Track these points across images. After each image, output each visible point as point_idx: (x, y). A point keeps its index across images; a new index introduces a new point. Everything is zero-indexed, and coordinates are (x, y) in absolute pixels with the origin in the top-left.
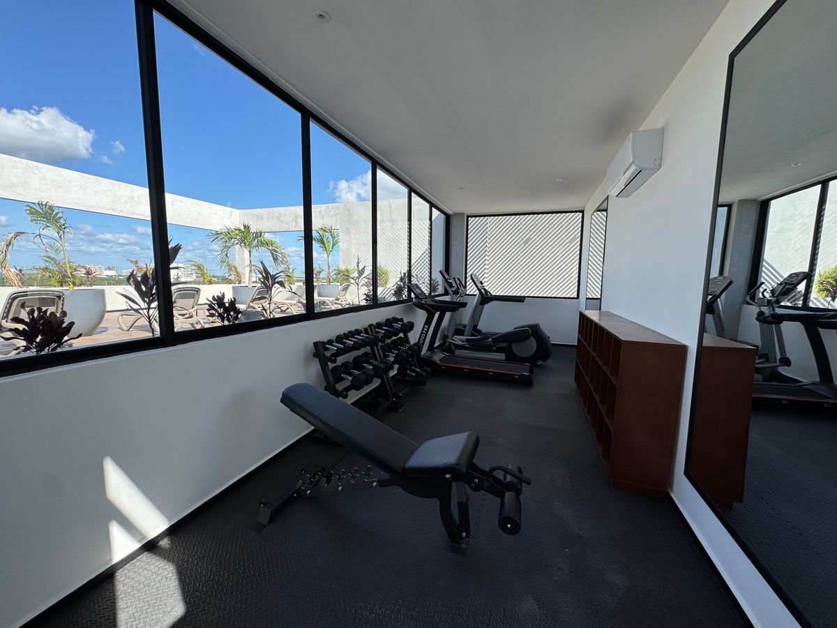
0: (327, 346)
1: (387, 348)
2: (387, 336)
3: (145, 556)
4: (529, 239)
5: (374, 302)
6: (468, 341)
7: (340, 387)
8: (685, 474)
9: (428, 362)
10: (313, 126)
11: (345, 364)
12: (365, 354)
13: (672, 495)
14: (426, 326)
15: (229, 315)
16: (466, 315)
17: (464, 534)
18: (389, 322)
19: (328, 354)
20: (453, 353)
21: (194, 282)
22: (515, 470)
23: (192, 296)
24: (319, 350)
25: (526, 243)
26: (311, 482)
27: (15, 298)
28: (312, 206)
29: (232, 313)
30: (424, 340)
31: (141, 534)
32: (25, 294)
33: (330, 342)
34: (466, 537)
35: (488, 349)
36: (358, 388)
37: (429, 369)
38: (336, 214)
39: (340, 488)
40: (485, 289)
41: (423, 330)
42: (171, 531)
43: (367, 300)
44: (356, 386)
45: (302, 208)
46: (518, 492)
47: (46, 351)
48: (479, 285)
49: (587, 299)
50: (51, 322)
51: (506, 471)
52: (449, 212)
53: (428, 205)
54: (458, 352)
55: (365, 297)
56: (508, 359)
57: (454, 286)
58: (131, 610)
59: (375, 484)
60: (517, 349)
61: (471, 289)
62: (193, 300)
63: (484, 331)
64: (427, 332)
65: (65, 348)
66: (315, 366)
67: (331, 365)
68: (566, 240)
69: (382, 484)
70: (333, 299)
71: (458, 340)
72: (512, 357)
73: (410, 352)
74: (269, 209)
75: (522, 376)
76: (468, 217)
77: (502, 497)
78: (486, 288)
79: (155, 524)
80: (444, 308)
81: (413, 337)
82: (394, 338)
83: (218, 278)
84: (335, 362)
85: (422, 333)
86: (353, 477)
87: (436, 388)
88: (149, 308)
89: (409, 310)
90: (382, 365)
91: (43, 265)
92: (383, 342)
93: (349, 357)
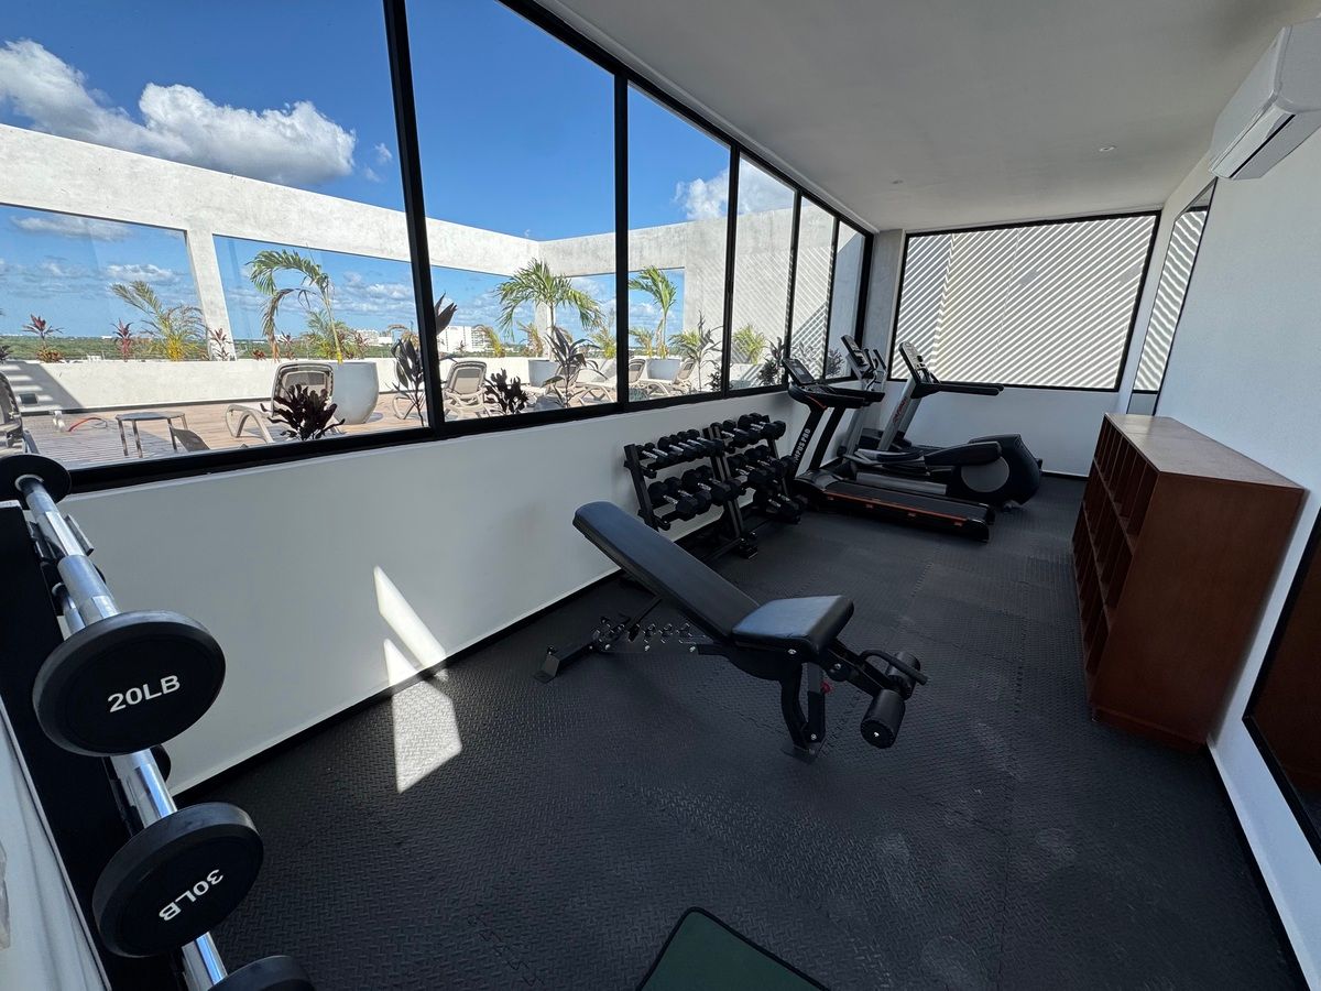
0: (644, 452)
1: (737, 462)
2: (739, 442)
3: (422, 685)
4: (1033, 274)
5: (724, 388)
6: (880, 458)
7: (659, 513)
8: (1244, 720)
9: (806, 488)
10: (633, 92)
11: (670, 481)
12: (702, 469)
13: (1214, 752)
14: (808, 431)
15: (512, 401)
16: (884, 416)
17: (814, 737)
18: (745, 422)
19: (644, 464)
20: (853, 477)
21: (479, 354)
22: (908, 663)
23: (477, 375)
24: (634, 458)
25: (1024, 281)
26: (611, 635)
27: (283, 374)
28: (629, 232)
29: (516, 400)
30: (802, 453)
31: (417, 661)
32: (294, 368)
33: (649, 447)
34: (816, 741)
35: (917, 474)
36: (686, 518)
37: (805, 500)
38: (681, 242)
39: (647, 647)
40: (925, 371)
41: (801, 436)
42: (450, 663)
43: (714, 385)
44: (684, 513)
45: (613, 235)
46: (905, 693)
47: (310, 439)
48: (914, 363)
49: (1134, 391)
50: (312, 403)
51: (893, 663)
52: (872, 228)
53: (832, 218)
54: (862, 476)
55: (711, 380)
56: (951, 494)
57: (868, 365)
58: (408, 736)
59: (693, 649)
60: (972, 479)
61: (900, 370)
62: (477, 379)
63: (915, 443)
64: (808, 440)
65: (328, 435)
66: (626, 483)
67: (648, 481)
68: (1116, 273)
69: (702, 649)
70: (670, 382)
71: (865, 456)
72: (958, 491)
73: (773, 470)
74: (580, 239)
75: (969, 523)
76: (908, 236)
77: (875, 693)
78: (930, 369)
79: (433, 654)
80: (842, 400)
81: (784, 447)
82: (749, 447)
83: (515, 347)
84: (654, 476)
85: (799, 440)
86: (664, 635)
87: (817, 529)
88: (417, 390)
89: (780, 404)
90: (726, 487)
91: (310, 331)
92: (732, 451)
93: (676, 471)
